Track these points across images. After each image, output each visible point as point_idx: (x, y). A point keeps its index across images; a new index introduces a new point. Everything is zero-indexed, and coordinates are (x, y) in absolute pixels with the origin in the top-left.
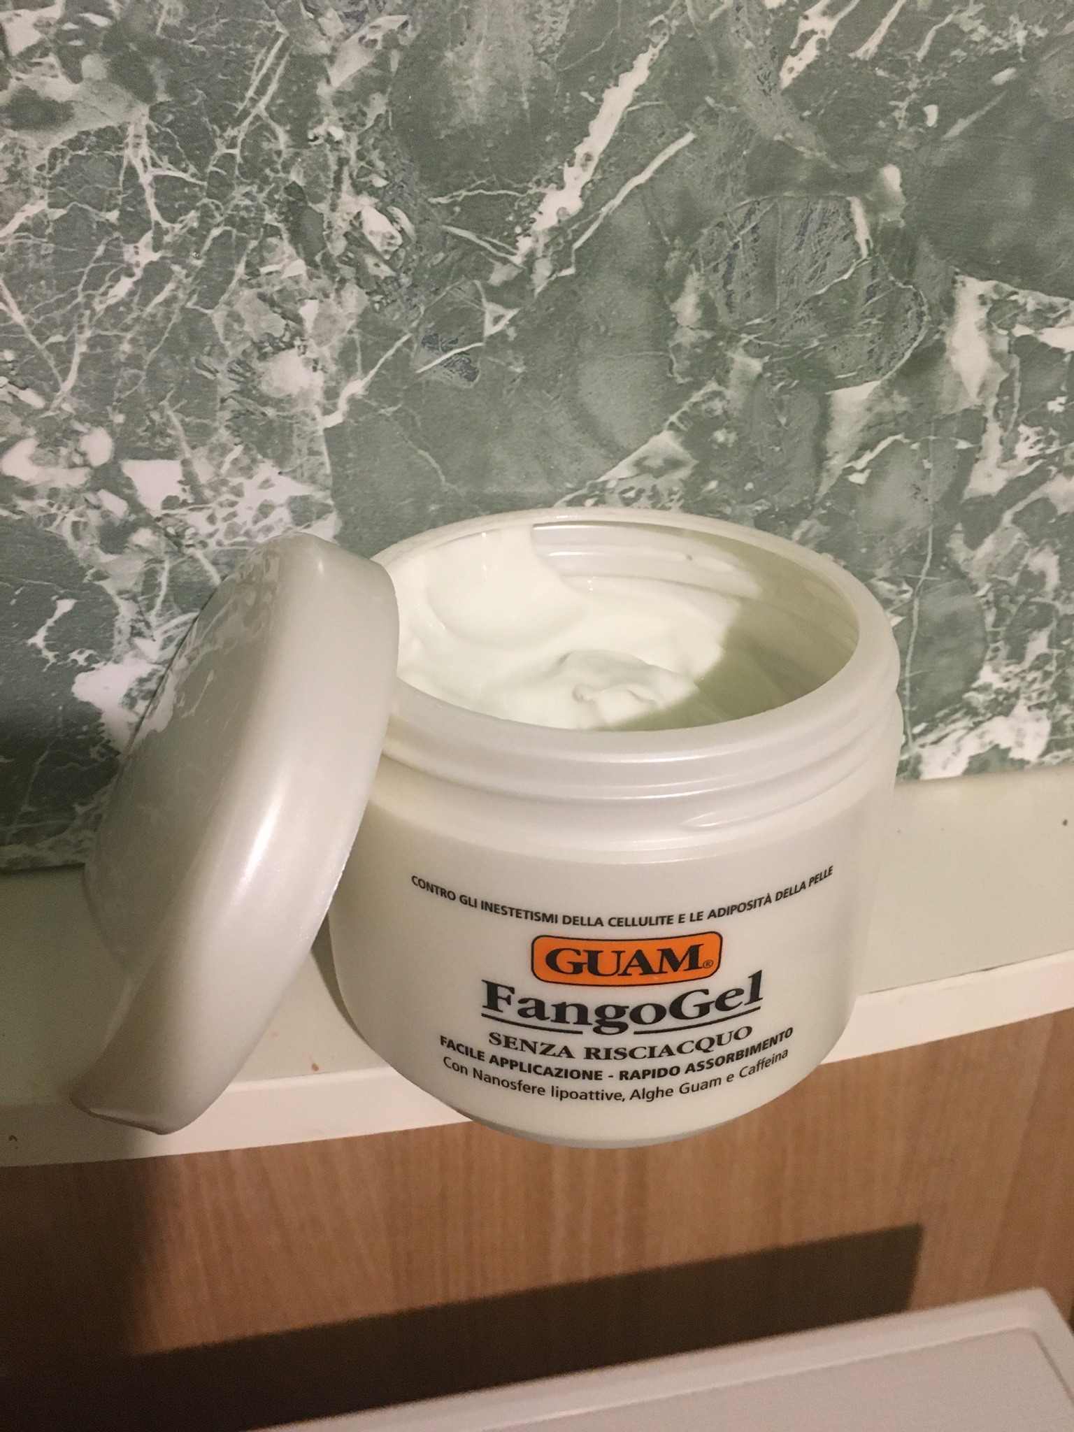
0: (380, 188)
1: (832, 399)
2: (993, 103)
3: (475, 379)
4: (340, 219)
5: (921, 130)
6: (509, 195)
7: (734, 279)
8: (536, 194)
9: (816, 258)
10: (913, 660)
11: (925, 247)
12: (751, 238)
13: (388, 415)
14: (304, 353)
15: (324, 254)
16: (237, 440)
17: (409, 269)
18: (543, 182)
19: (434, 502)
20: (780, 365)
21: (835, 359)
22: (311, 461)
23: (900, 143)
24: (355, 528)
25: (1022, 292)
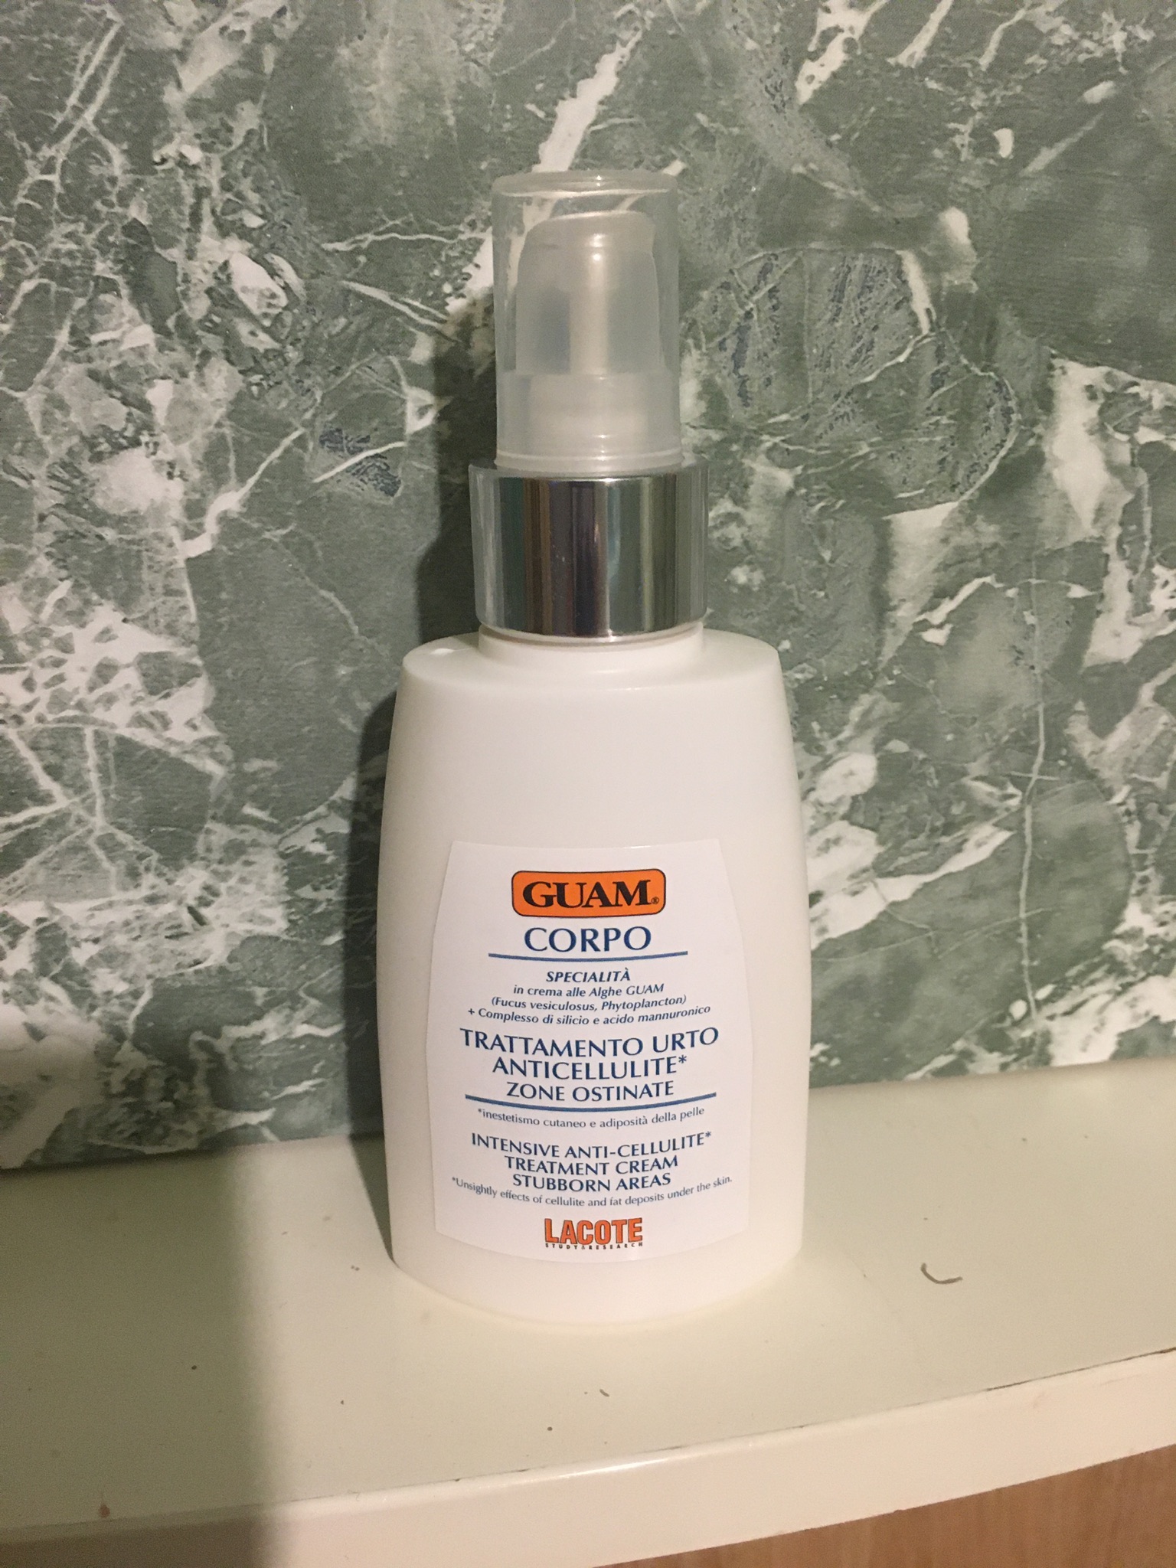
0: (254, 229)
1: (892, 526)
2: (1088, 128)
3: (395, 491)
4: (200, 271)
5: (992, 162)
6: (434, 241)
7: (747, 360)
8: (470, 239)
9: (859, 333)
10: (1029, 893)
11: (1007, 319)
12: (769, 305)
13: (276, 540)
14: (154, 453)
15: (179, 317)
16: (64, 573)
17: (299, 340)
18: (480, 225)
19: (344, 662)
20: (818, 478)
21: (893, 471)
22: (169, 604)
23: (964, 180)
24: (234, 699)
25: (1143, 382)
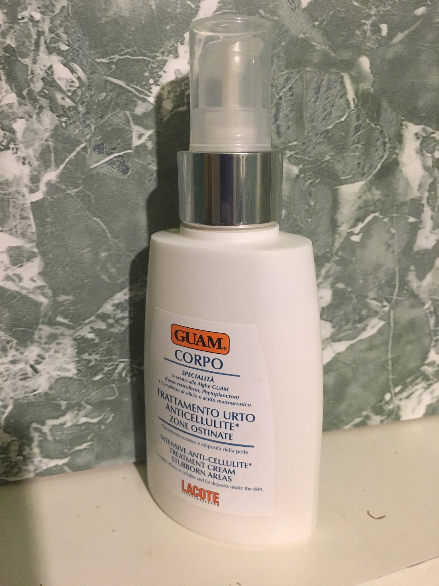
0: (64, 51)
1: (339, 191)
2: (416, 25)
3: (127, 172)
4: (39, 69)
5: (379, 37)
6: (146, 60)
7: (280, 118)
8: (162, 60)
9: (326, 108)
10: (392, 348)
11: (385, 104)
12: (289, 94)
13: (73, 194)
14: (16, 153)
15: (28, 90)
17: (84, 102)
18: (166, 53)
19: (104, 251)
20: (309, 170)
21: (339, 167)
22: (23, 223)
23: (368, 44)
24: (53, 267)
25: (437, 132)
